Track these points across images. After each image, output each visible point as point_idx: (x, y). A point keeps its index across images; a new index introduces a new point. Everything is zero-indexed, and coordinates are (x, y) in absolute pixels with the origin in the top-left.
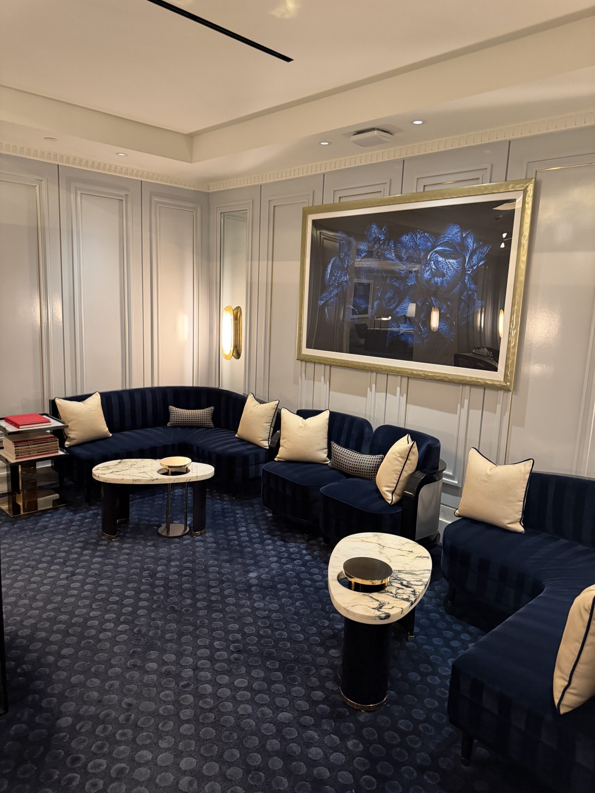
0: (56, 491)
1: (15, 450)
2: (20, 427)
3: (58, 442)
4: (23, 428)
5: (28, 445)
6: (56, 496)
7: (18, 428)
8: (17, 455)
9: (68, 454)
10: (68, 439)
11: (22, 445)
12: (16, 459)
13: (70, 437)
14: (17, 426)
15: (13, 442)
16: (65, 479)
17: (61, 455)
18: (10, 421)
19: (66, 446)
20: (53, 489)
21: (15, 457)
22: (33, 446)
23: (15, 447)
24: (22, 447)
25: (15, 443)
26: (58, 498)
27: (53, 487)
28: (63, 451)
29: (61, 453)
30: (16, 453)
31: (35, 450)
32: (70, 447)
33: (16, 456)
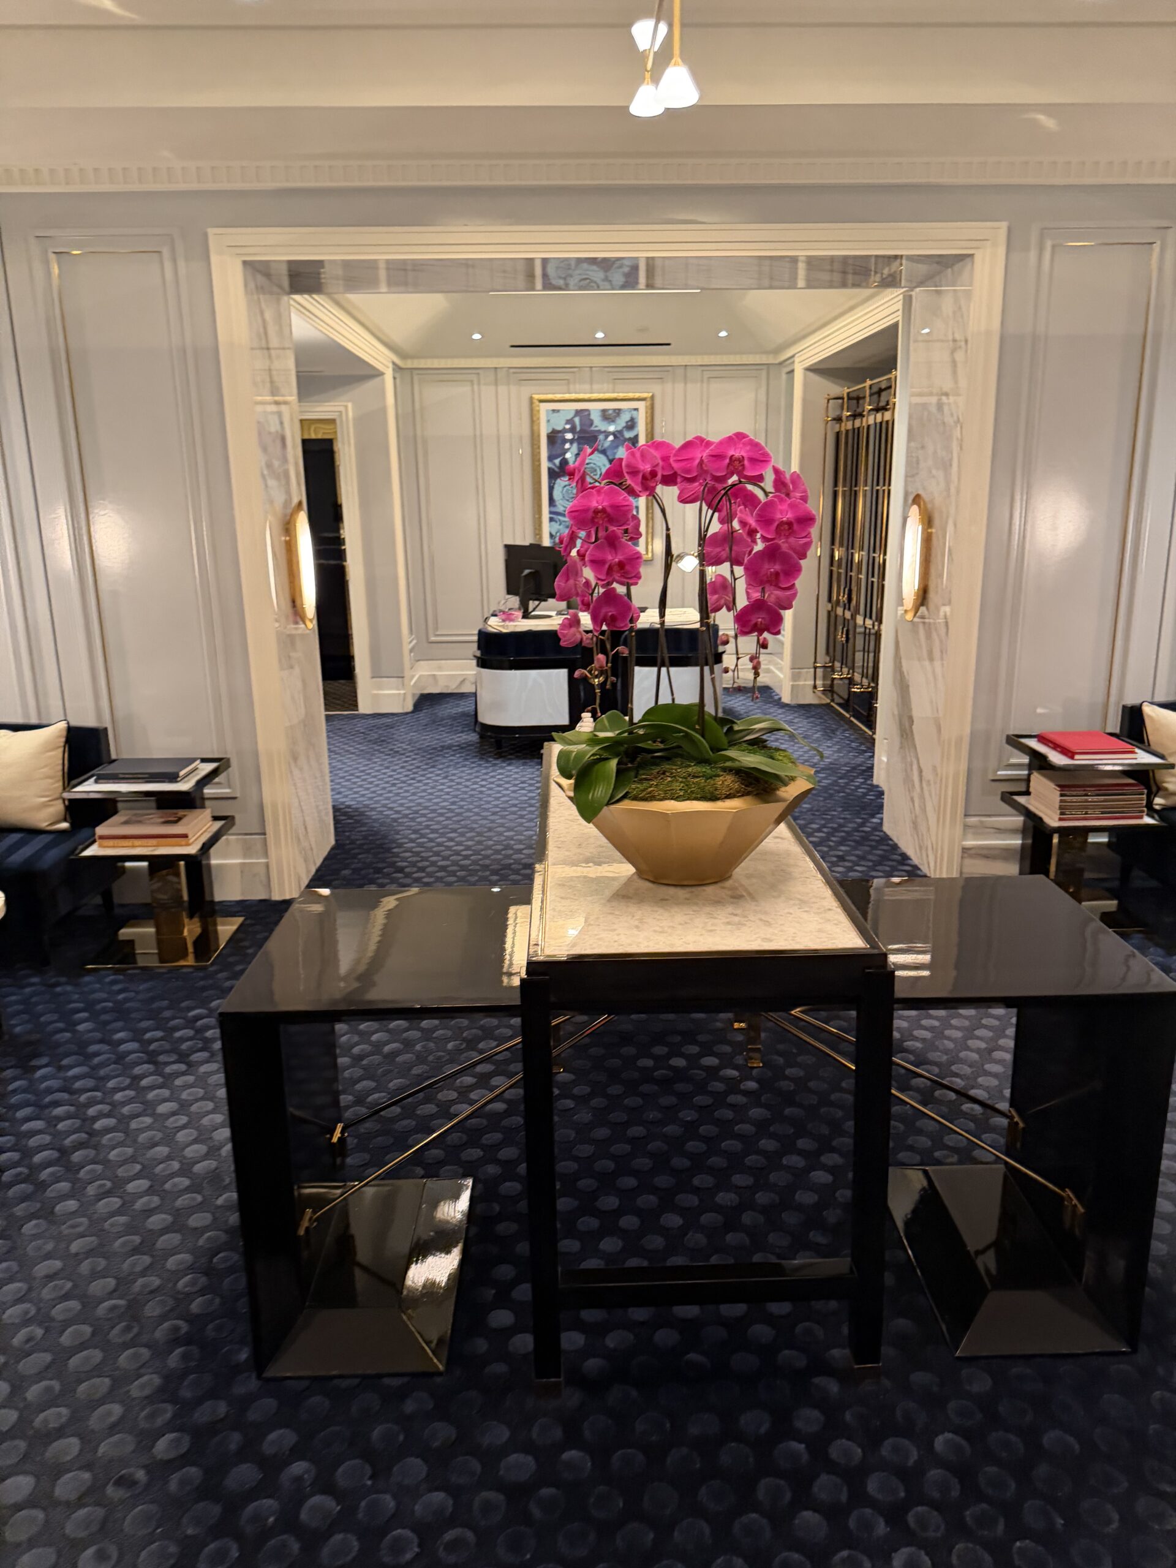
0: (1112, 894)
1: (1061, 801)
2: (1077, 757)
3: (1145, 796)
4: (1081, 760)
5: (1087, 795)
6: (1111, 905)
7: (1072, 758)
8: (1063, 810)
9: (1164, 824)
10: (1161, 793)
11: (1074, 793)
12: (1060, 819)
13: (1166, 789)
14: (1071, 754)
15: (1059, 786)
16: (1136, 873)
17: (1148, 826)
18: (1051, 742)
19: (1157, 807)
20: (1108, 890)
21: (1057, 817)
22: (1095, 798)
23: (1062, 795)
24: (1074, 799)
25: (1062, 787)
26: (1114, 909)
27: (1107, 885)
28: (1153, 817)
29: (1148, 820)
30: (1061, 808)
31: (1094, 807)
32: (1166, 809)
33: (1062, 814)
